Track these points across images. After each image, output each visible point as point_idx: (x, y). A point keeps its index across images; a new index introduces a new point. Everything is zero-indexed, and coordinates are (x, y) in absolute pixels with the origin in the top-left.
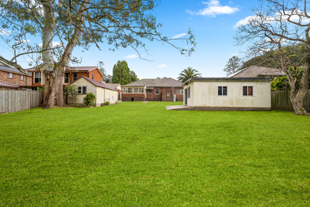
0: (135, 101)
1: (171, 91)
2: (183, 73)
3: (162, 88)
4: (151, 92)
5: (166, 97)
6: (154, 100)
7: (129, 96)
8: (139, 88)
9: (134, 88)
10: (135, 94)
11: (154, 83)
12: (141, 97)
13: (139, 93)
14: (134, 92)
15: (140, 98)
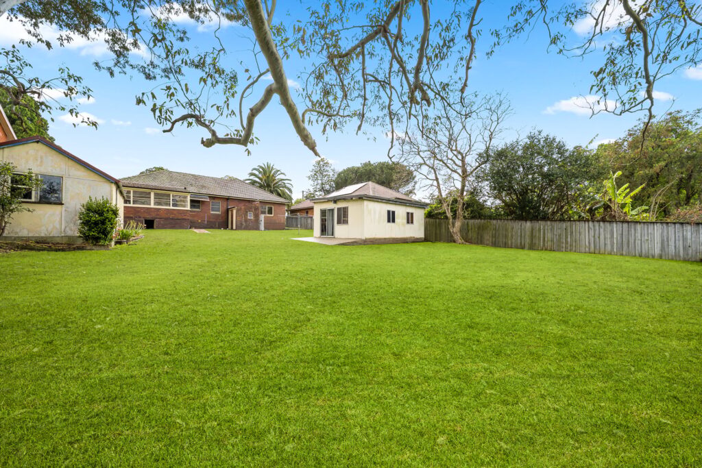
0: (158, 228)
1: (256, 209)
2: (255, 172)
3: (228, 199)
4: (198, 207)
5: (246, 220)
6: (210, 225)
7: (139, 214)
8: (172, 194)
9: (155, 194)
10: (160, 209)
11: (203, 187)
12: (180, 217)
13: (171, 207)
14: (155, 204)
15: (175, 221)
